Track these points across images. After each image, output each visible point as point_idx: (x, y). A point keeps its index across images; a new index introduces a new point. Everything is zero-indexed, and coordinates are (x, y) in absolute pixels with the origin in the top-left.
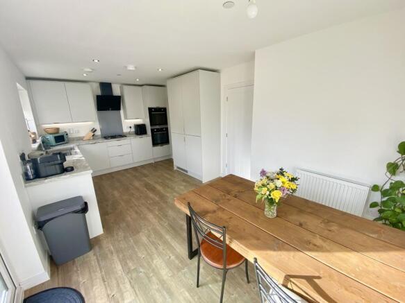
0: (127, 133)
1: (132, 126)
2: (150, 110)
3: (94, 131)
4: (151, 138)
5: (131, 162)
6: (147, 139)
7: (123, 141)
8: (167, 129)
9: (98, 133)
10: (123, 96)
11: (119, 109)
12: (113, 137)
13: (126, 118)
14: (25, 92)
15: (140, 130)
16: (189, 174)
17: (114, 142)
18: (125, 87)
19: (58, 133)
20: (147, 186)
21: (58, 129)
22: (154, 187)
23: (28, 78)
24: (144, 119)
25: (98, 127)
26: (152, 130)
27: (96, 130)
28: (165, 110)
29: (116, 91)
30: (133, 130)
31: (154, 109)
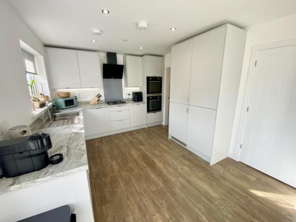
0: (126, 100)
1: (131, 93)
2: (148, 78)
3: (99, 96)
4: (146, 105)
5: (128, 126)
6: (143, 106)
7: (123, 107)
8: (161, 97)
9: (103, 98)
10: (126, 65)
11: (121, 78)
12: (115, 103)
13: (126, 86)
14: (42, 58)
15: (137, 97)
16: (187, 148)
17: (115, 108)
18: (128, 57)
19: (68, 97)
20: (145, 158)
21: (69, 94)
22: (153, 161)
23: (46, 46)
24: (142, 88)
25: (102, 93)
26: (148, 98)
27: (101, 96)
28: (161, 79)
29: (120, 61)
30: (131, 97)
31: (152, 77)
